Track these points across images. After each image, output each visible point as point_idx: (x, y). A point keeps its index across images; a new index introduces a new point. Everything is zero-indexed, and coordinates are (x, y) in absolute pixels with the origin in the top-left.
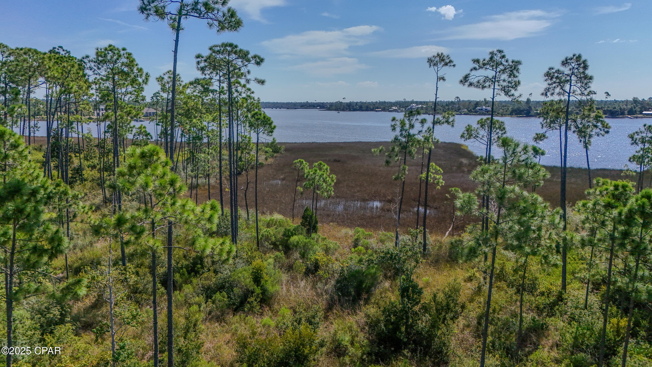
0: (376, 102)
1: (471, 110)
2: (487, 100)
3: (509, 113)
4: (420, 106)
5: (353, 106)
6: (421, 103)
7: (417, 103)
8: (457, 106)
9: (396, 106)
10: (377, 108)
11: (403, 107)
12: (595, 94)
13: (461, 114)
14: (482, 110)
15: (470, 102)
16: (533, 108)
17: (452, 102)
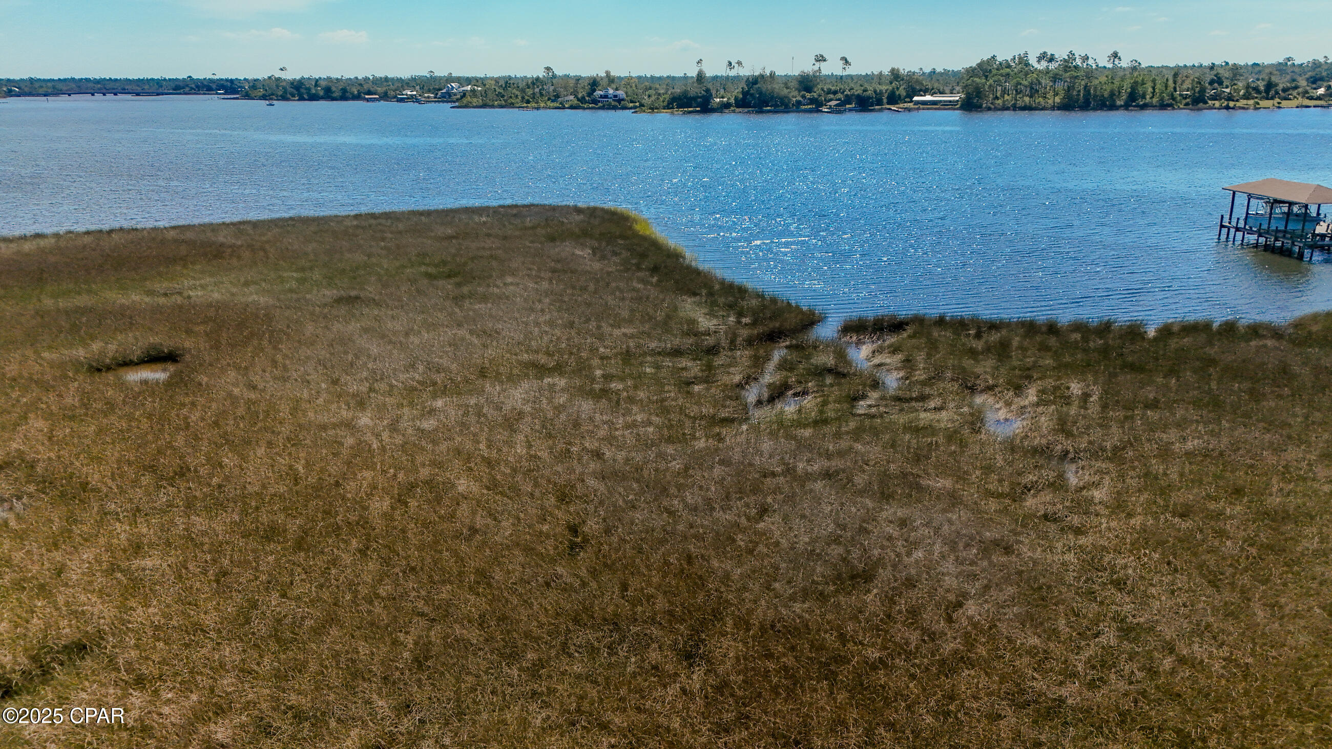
0: (366, 79)
1: (583, 98)
2: (612, 74)
3: (666, 103)
4: (469, 88)
5: (309, 89)
6: (468, 81)
7: (459, 80)
8: (552, 88)
9: (413, 88)
10: (369, 93)
11: (429, 91)
12: (825, 60)
13: (564, 108)
14: (606, 96)
15: (578, 79)
16: (714, 92)
17: (538, 79)
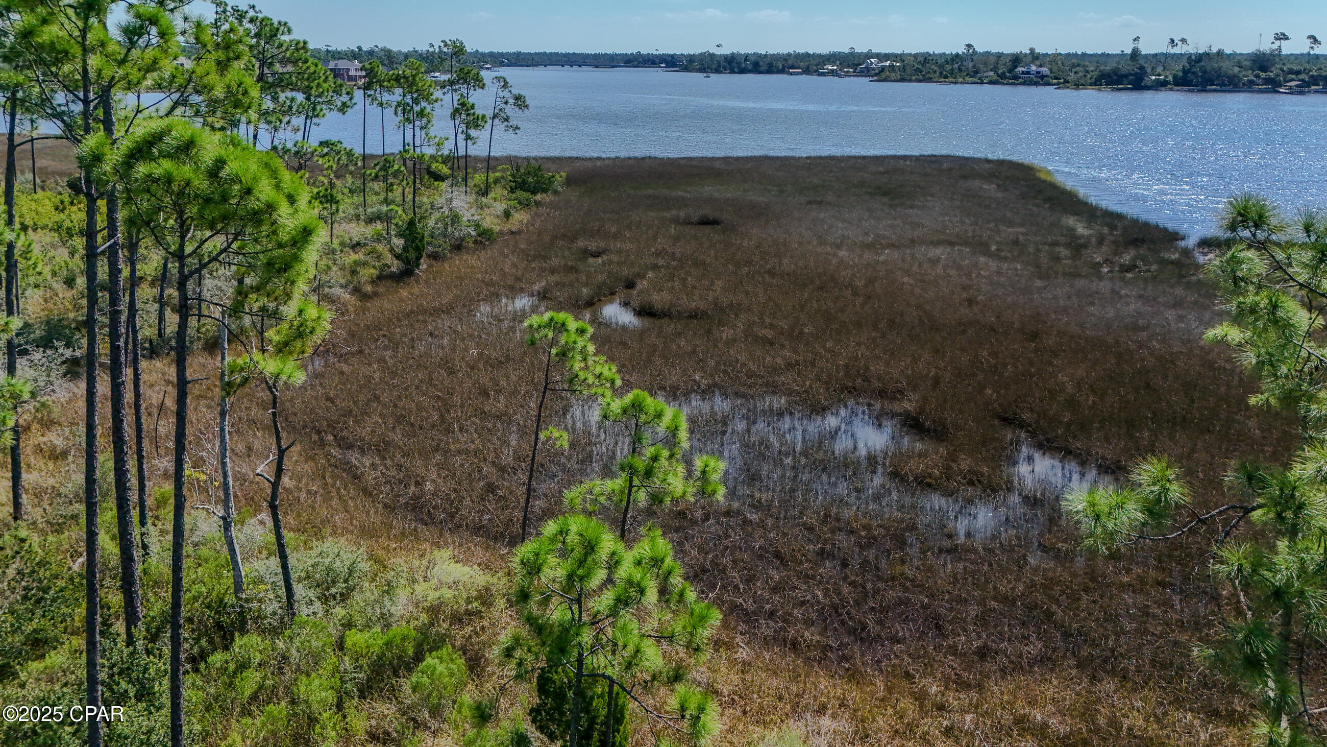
0: (789, 55)
1: (1004, 73)
2: (1037, 51)
3: (1093, 80)
4: (888, 63)
5: (740, 63)
6: (887, 57)
7: (877, 56)
8: (971, 64)
9: (834, 64)
10: (793, 67)
11: (848, 66)
12: (1287, 39)
13: (982, 83)
14: (1028, 73)
15: (999, 56)
16: (1149, 70)
17: (957, 55)
